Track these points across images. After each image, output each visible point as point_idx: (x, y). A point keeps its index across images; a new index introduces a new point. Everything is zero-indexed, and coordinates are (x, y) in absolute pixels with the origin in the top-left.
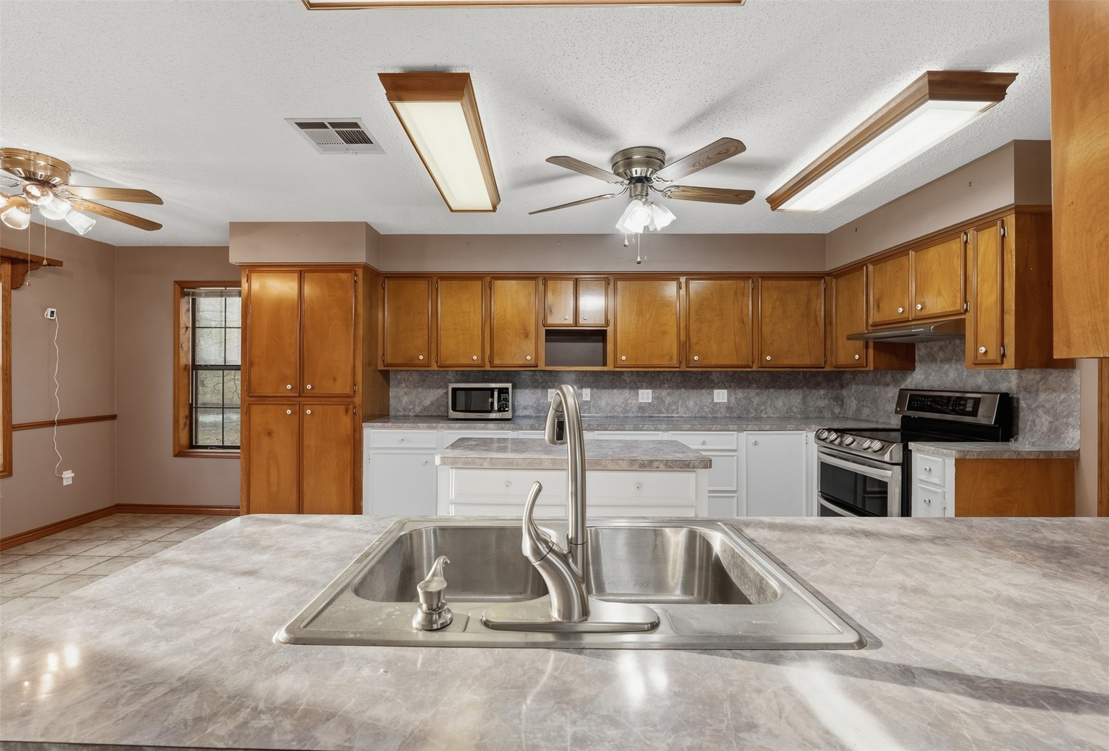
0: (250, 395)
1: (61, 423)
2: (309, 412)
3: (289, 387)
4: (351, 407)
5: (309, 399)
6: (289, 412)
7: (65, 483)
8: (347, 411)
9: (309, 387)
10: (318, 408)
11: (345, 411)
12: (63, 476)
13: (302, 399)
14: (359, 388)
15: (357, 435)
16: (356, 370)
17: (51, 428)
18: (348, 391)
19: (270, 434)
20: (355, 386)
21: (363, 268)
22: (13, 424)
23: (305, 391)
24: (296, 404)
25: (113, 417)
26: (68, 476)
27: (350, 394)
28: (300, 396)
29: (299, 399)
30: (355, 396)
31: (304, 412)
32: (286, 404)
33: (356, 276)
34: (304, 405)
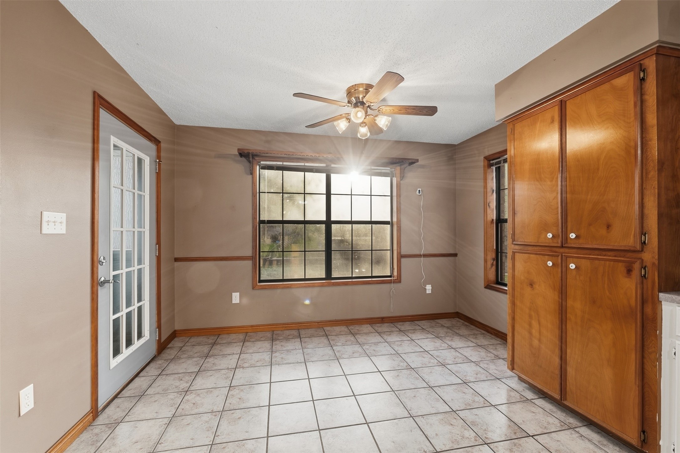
0: (514, 243)
1: (425, 256)
2: (572, 266)
3: (550, 235)
4: (637, 266)
5: (574, 250)
6: (550, 264)
7: (428, 292)
8: (629, 271)
9: (573, 236)
10: (585, 264)
11: (625, 271)
12: (426, 288)
13: (566, 250)
14: (653, 239)
15: (648, 310)
16: (646, 211)
17: (420, 258)
18: (631, 241)
19: (531, 285)
20: (645, 235)
21: (657, 54)
22: (402, 254)
23: (569, 241)
24: (558, 256)
25: (455, 255)
26: (429, 288)
27: (635, 247)
28: (562, 247)
29: (562, 250)
30: (645, 250)
31: (567, 267)
32: (548, 255)
33: (644, 71)
34: (567, 257)
